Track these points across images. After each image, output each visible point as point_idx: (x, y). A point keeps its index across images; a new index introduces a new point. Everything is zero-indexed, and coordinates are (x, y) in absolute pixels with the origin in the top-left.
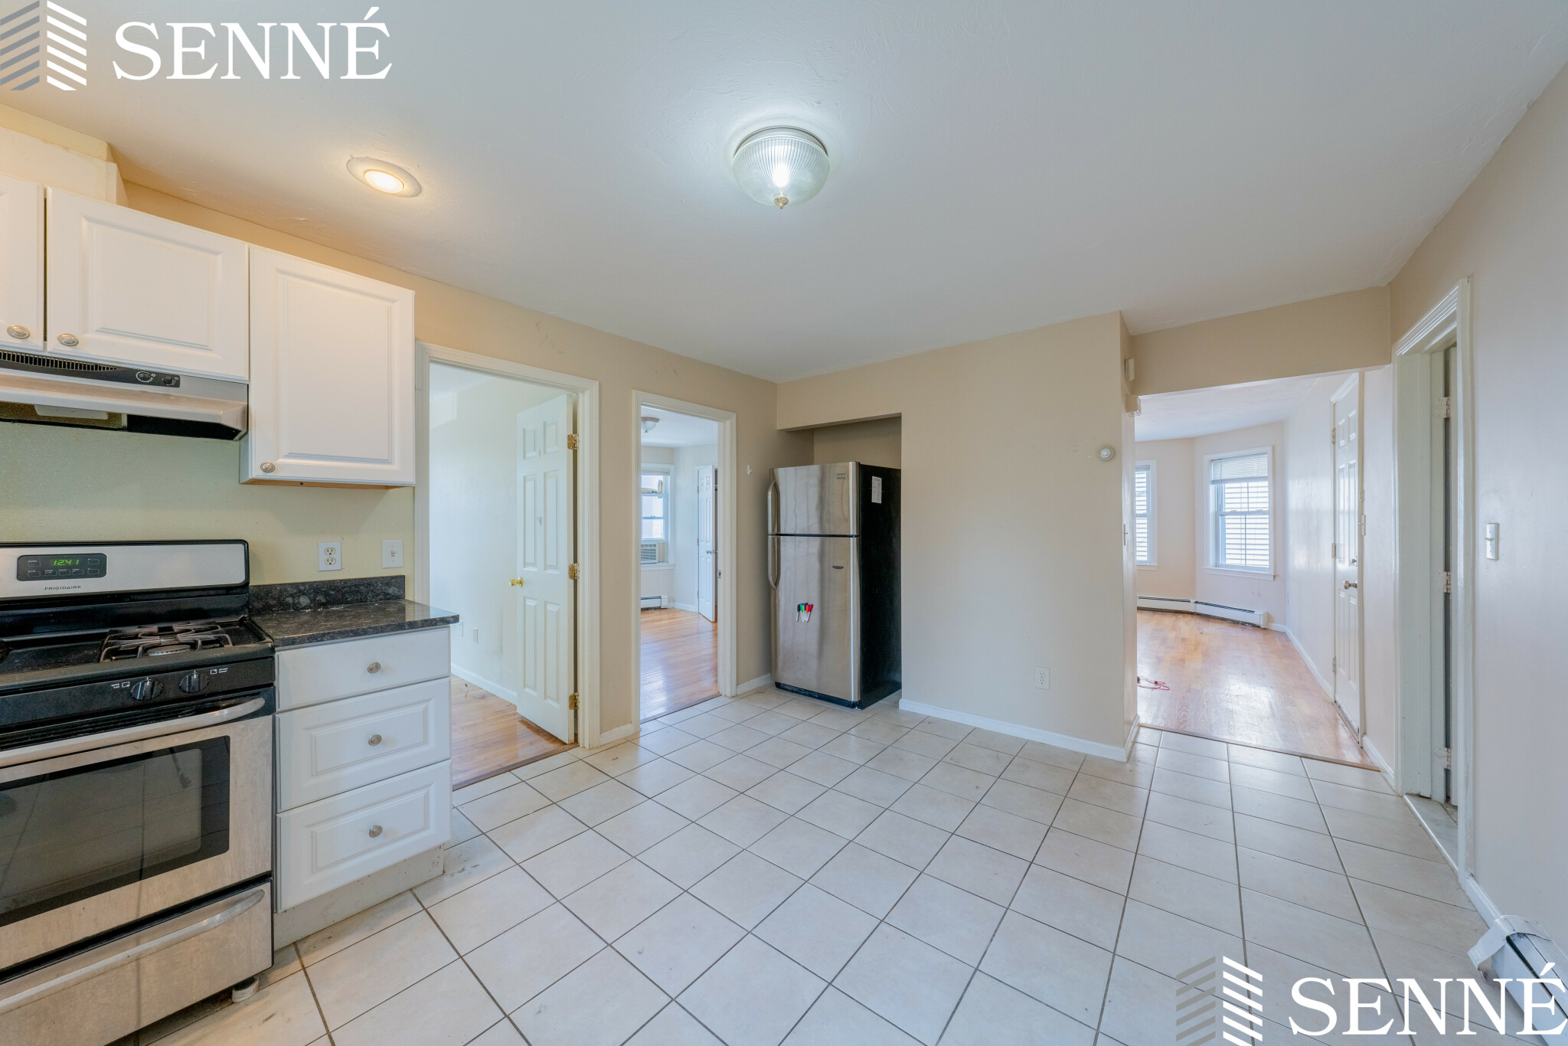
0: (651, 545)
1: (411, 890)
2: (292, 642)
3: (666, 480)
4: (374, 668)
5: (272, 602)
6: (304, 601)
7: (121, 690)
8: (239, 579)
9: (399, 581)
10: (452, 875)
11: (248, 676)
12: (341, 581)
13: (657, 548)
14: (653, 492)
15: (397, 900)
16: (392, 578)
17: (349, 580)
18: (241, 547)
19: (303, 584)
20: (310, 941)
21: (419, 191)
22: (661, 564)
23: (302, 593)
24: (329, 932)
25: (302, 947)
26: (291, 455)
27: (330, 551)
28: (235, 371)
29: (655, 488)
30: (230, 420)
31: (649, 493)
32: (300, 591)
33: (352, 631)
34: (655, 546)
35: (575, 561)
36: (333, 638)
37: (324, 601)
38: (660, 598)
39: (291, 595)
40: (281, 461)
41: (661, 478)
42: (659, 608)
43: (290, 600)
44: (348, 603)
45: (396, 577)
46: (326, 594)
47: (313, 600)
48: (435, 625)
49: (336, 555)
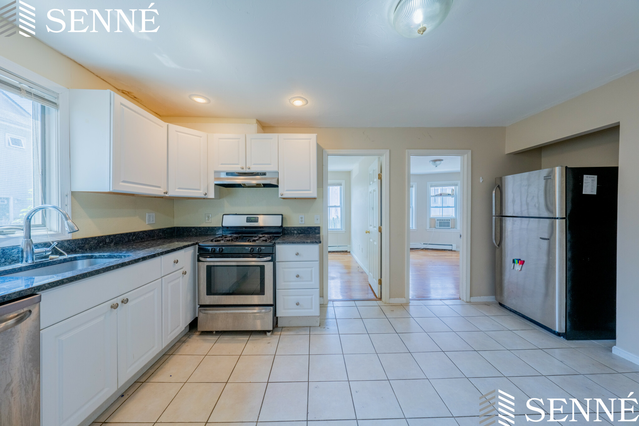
0: (447, 220)
1: (310, 327)
2: (279, 243)
3: (456, 189)
4: (297, 254)
5: (289, 232)
6: (295, 232)
7: (247, 249)
8: (280, 225)
9: (318, 228)
10: (321, 328)
11: (269, 250)
12: (304, 227)
13: (450, 221)
14: (448, 195)
15: (306, 328)
16: (317, 227)
17: (306, 227)
18: (281, 216)
19: (295, 227)
20: (285, 328)
21: (307, 103)
22: (452, 229)
23: (295, 230)
24: (289, 328)
25: (283, 329)
26: (287, 190)
27: (302, 218)
28: (275, 169)
29: (450, 193)
30: (274, 183)
31: (446, 195)
32: (295, 229)
33: (292, 242)
34: (449, 220)
35: (381, 225)
36: (288, 243)
37: (300, 232)
38: (452, 245)
39: (293, 230)
40: (285, 192)
41: (453, 188)
42: (451, 250)
43: (292, 231)
44: (305, 234)
45: (318, 227)
46: (300, 231)
47: (297, 232)
48: (314, 243)
49: (303, 219)
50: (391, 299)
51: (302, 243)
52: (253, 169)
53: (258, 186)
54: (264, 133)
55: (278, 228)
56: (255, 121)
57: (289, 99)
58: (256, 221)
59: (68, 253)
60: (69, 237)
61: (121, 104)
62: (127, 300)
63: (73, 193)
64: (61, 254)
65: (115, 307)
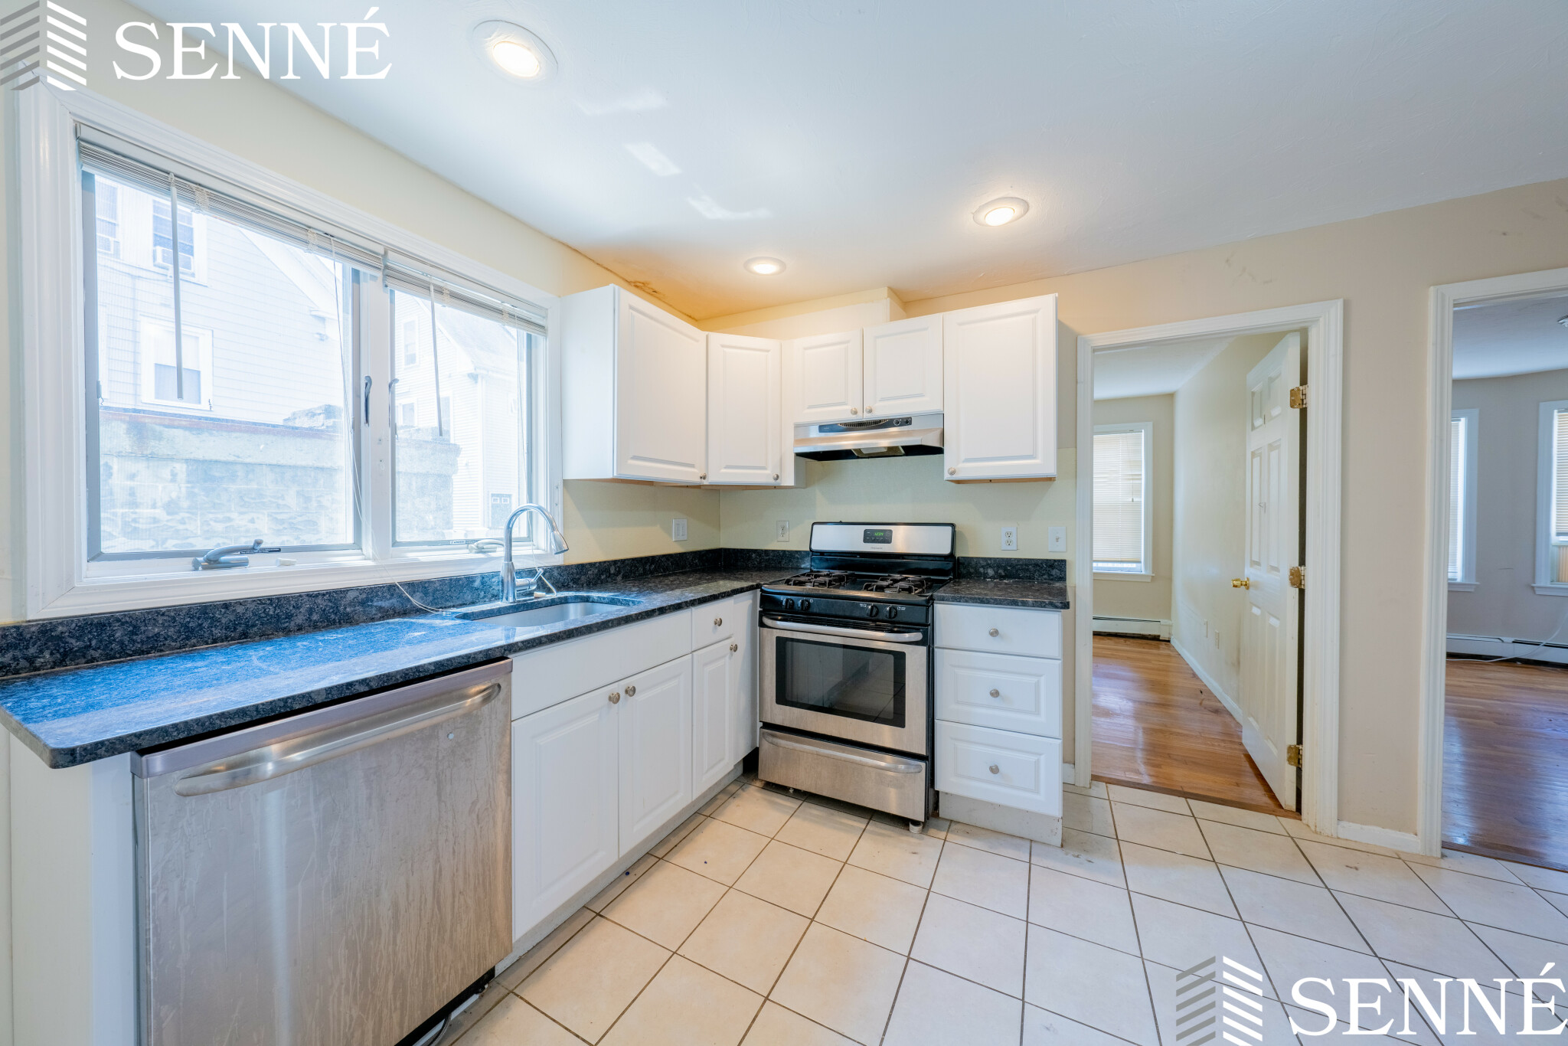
1: (1031, 841)
2: (943, 599)
4: (995, 633)
5: (972, 570)
6: (991, 572)
7: (863, 608)
8: (947, 551)
9: (1060, 565)
10: (1067, 854)
11: (918, 616)
12: (1015, 559)
15: (1019, 841)
16: (1055, 561)
17: (1021, 559)
18: (950, 528)
19: (990, 559)
20: (958, 826)
21: (1026, 206)
23: (989, 566)
24: (972, 829)
25: (954, 827)
26: (967, 460)
27: (1009, 534)
28: (935, 407)
30: (934, 442)
32: (988, 564)
33: (979, 599)
35: (1302, 561)
36: (966, 601)
37: (1003, 574)
39: (983, 567)
40: (961, 465)
43: (981, 570)
44: (1019, 578)
45: (1059, 561)
46: (1005, 570)
47: (996, 573)
48: (1044, 607)
49: (1013, 538)
50: (1344, 823)
51: (1008, 604)
52: (881, 412)
53: (891, 452)
54: (908, 317)
55: (943, 559)
56: (885, 291)
57: (974, 211)
58: (887, 539)
59: (559, 589)
60: (559, 560)
61: (631, 307)
62: (634, 690)
63: (566, 482)
64: (549, 591)
65: (615, 699)
